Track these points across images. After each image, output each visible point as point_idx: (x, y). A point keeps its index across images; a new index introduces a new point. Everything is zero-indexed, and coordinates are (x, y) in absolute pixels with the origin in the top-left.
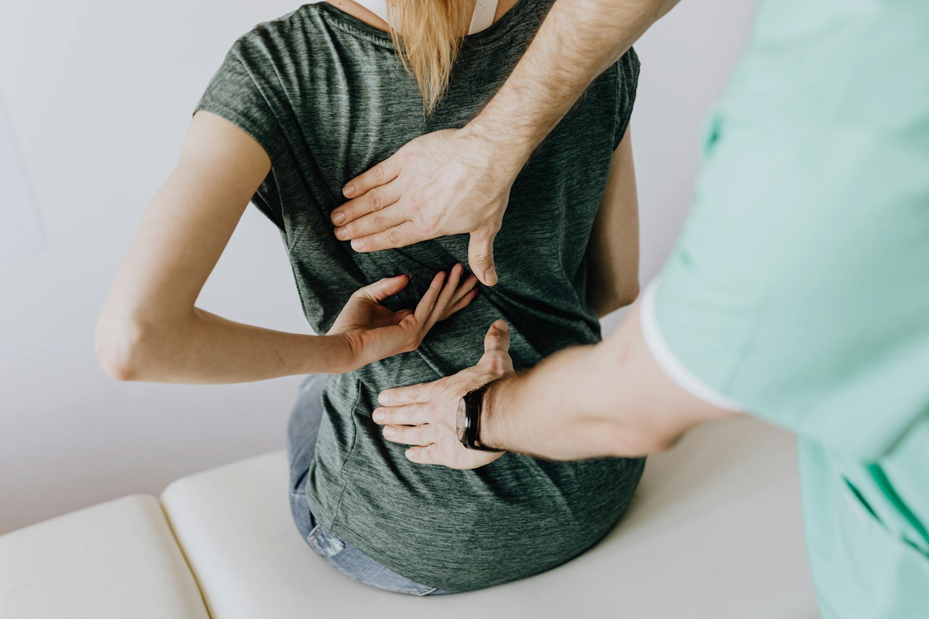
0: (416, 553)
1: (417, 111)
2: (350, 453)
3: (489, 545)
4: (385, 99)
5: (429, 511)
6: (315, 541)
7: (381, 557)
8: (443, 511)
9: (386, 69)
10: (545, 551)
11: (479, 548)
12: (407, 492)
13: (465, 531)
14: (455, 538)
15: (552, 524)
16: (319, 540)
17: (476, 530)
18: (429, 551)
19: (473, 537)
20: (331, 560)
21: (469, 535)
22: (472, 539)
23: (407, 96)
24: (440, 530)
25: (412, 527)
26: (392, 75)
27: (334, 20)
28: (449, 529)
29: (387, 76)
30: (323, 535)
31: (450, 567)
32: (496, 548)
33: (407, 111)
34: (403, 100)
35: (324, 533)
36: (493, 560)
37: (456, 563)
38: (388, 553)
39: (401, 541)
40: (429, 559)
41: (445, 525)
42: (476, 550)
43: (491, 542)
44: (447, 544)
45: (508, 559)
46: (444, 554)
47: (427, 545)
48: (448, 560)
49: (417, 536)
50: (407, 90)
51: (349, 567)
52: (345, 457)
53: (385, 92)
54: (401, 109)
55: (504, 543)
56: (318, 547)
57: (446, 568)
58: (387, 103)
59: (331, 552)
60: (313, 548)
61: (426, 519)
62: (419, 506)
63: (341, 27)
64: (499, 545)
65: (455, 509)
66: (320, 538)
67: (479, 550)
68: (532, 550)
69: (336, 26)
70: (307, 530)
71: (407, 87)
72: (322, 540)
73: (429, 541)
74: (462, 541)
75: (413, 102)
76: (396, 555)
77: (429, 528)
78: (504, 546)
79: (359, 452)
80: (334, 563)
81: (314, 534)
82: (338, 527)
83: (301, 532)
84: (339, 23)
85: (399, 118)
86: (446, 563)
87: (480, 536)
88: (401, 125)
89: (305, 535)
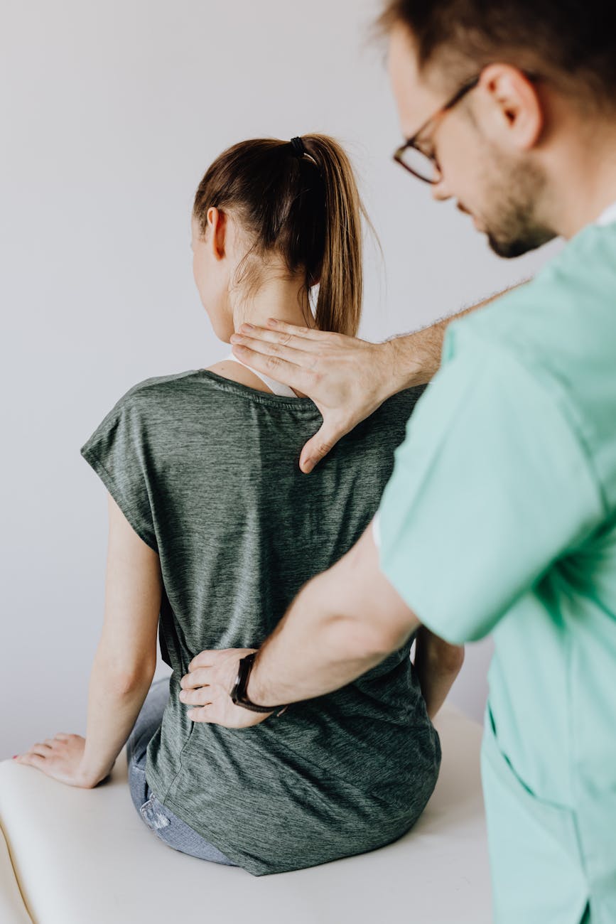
0: (234, 830)
1: (288, 460)
2: (189, 737)
3: (297, 833)
4: (264, 448)
5: (253, 794)
6: (145, 813)
7: (203, 831)
8: (264, 796)
9: (264, 423)
10: (340, 849)
11: (288, 834)
12: (236, 775)
13: (279, 816)
14: (269, 820)
15: (351, 828)
16: (148, 814)
17: (289, 817)
18: (245, 829)
19: (284, 823)
20: (157, 832)
21: (282, 820)
22: (284, 825)
23: (280, 447)
24: (259, 811)
25: (235, 806)
26: (269, 429)
27: (220, 386)
28: (266, 812)
29: (265, 430)
30: (152, 810)
31: (261, 846)
32: (302, 837)
33: (281, 459)
34: (277, 450)
35: (154, 809)
36: (297, 847)
37: (266, 843)
38: (210, 827)
39: (223, 817)
40: (244, 837)
41: (264, 808)
42: (286, 835)
43: (299, 830)
44: (262, 825)
45: (309, 849)
46: (258, 833)
47: (245, 823)
48: (260, 839)
49: (238, 814)
50: (280, 442)
51: (171, 841)
52: (185, 741)
53: (264, 442)
54: (276, 458)
55: (308, 834)
56: (147, 819)
57: (257, 846)
58: (266, 452)
59: (158, 826)
60: (142, 818)
61: (248, 801)
62: (244, 789)
63: (227, 390)
64: (305, 835)
65: (275, 796)
66: (150, 811)
67: (288, 835)
68: (330, 846)
69: (223, 389)
70: (140, 801)
71: (280, 439)
72: (151, 814)
73: (247, 820)
74: (275, 825)
75: (285, 452)
76: (217, 830)
77: (249, 808)
78: (308, 837)
79: (197, 737)
80: (159, 835)
81: (145, 807)
82: (169, 802)
83: (135, 802)
84: (224, 387)
85: (274, 465)
86: (257, 842)
87: (291, 823)
88: (277, 471)
89: (137, 806)
